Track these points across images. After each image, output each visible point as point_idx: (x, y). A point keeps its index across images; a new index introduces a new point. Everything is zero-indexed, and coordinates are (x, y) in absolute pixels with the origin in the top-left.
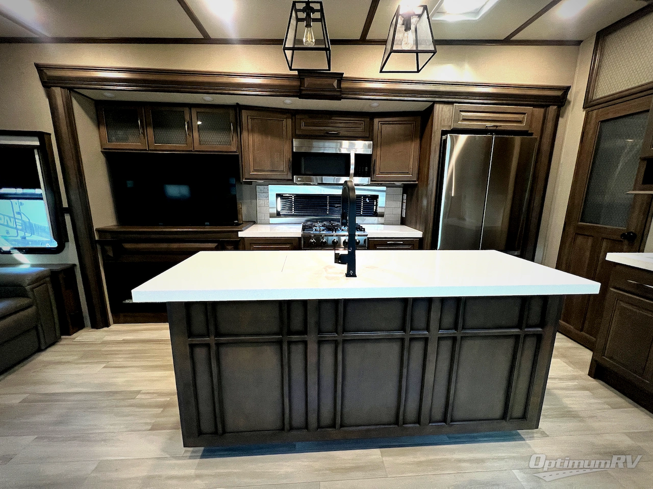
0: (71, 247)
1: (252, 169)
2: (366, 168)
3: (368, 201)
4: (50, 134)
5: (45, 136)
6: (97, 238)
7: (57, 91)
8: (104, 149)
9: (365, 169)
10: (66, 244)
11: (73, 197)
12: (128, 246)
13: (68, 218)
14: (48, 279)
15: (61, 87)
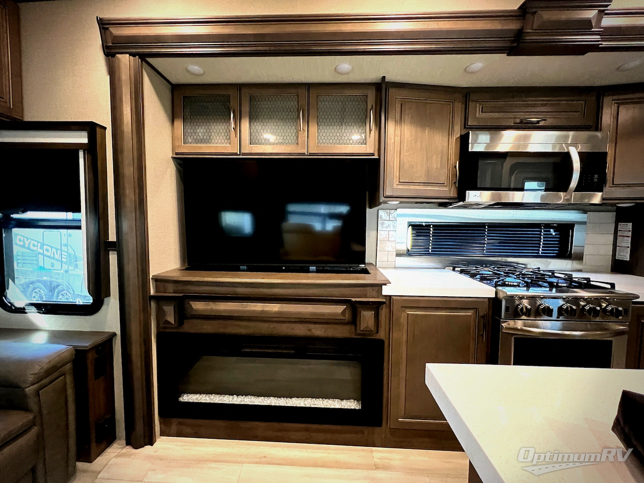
0: (112, 305)
1: (396, 182)
2: (596, 176)
3: (554, 234)
4: (105, 128)
5: (98, 130)
6: (152, 292)
7: (125, 60)
8: (177, 154)
9: (592, 178)
10: (106, 300)
11: (125, 226)
12: (199, 306)
13: (113, 258)
14: (69, 366)
15: (131, 54)
